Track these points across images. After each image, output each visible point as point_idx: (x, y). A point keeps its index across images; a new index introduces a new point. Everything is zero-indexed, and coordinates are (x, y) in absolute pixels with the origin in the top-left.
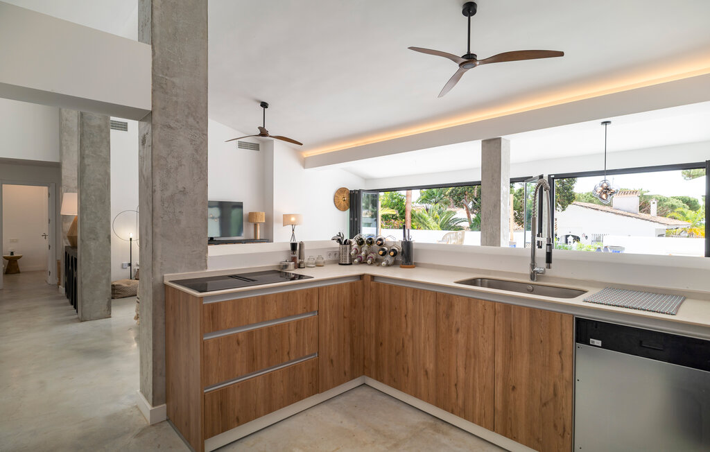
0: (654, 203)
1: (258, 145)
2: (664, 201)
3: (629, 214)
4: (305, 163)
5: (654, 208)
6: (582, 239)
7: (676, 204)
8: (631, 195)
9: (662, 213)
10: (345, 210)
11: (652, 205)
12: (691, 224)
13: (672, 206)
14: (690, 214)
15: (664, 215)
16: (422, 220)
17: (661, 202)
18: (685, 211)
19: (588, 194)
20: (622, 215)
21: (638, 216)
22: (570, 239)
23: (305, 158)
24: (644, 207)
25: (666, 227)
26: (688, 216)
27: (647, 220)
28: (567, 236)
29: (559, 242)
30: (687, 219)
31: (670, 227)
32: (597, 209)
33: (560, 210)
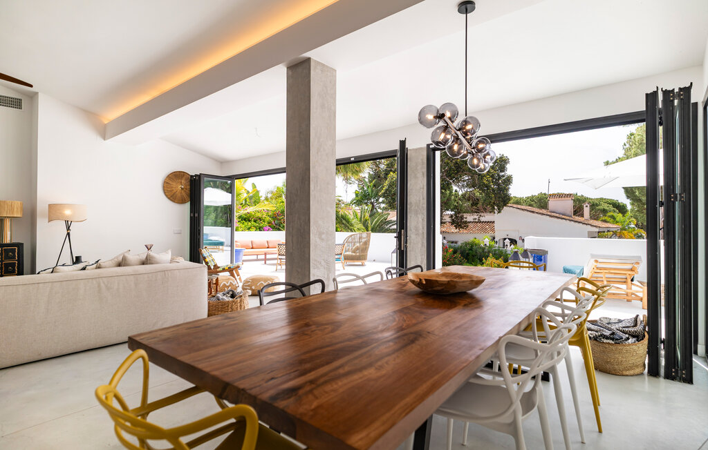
0: (587, 206)
1: (21, 100)
2: (597, 205)
3: (563, 217)
4: (105, 132)
5: (587, 211)
6: (519, 242)
7: (607, 208)
8: (566, 198)
9: (594, 217)
10: (182, 202)
11: (585, 208)
12: (620, 226)
13: (604, 210)
14: (619, 216)
15: (597, 219)
16: (344, 221)
17: (594, 206)
18: (615, 215)
19: (528, 198)
20: (557, 217)
21: (571, 219)
22: (507, 242)
23: (105, 126)
24: (578, 211)
25: (597, 230)
26: (618, 219)
27: (580, 222)
28: (505, 239)
29: (497, 245)
30: (617, 222)
31: (601, 230)
32: (533, 212)
33: (496, 212)
